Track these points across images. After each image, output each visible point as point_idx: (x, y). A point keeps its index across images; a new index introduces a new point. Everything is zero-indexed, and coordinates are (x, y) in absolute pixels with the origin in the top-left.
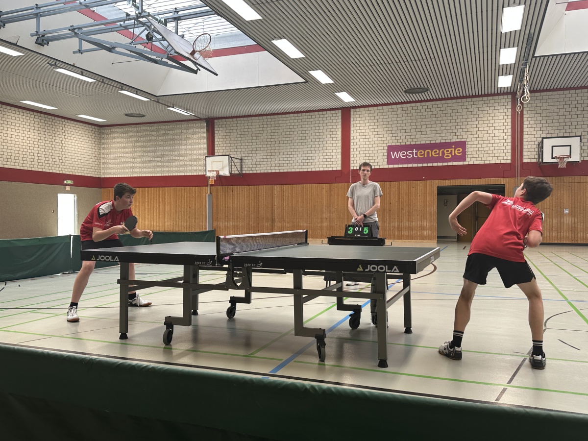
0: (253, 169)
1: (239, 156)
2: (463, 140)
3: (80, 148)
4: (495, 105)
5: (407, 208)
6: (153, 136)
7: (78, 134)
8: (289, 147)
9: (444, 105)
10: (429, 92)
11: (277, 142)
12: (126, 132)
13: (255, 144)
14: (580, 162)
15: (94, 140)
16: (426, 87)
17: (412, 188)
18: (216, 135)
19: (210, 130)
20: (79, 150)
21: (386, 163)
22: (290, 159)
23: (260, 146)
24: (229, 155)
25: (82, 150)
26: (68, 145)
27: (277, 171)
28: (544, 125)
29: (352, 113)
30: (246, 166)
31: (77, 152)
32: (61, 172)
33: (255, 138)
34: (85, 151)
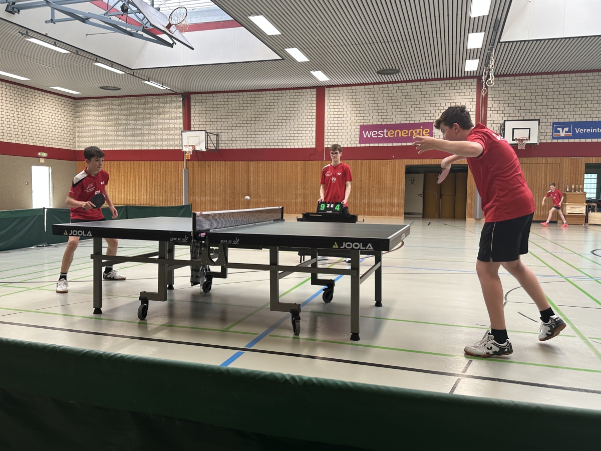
0: (229, 145)
1: (216, 132)
2: (430, 121)
3: (54, 120)
4: (461, 87)
5: (377, 185)
6: (128, 109)
7: (52, 106)
8: (265, 124)
9: (414, 87)
10: (400, 73)
11: (253, 119)
12: (101, 105)
13: (231, 120)
14: (538, 144)
15: (69, 112)
16: (397, 68)
17: (382, 167)
18: (192, 110)
19: (186, 105)
20: (53, 122)
21: (358, 142)
22: (266, 136)
23: (237, 122)
24: (205, 131)
25: (56, 123)
26: (41, 117)
27: (253, 147)
28: (506, 108)
29: (326, 92)
30: (223, 142)
31: (51, 125)
32: (35, 144)
33: (231, 114)
34: (59, 123)
